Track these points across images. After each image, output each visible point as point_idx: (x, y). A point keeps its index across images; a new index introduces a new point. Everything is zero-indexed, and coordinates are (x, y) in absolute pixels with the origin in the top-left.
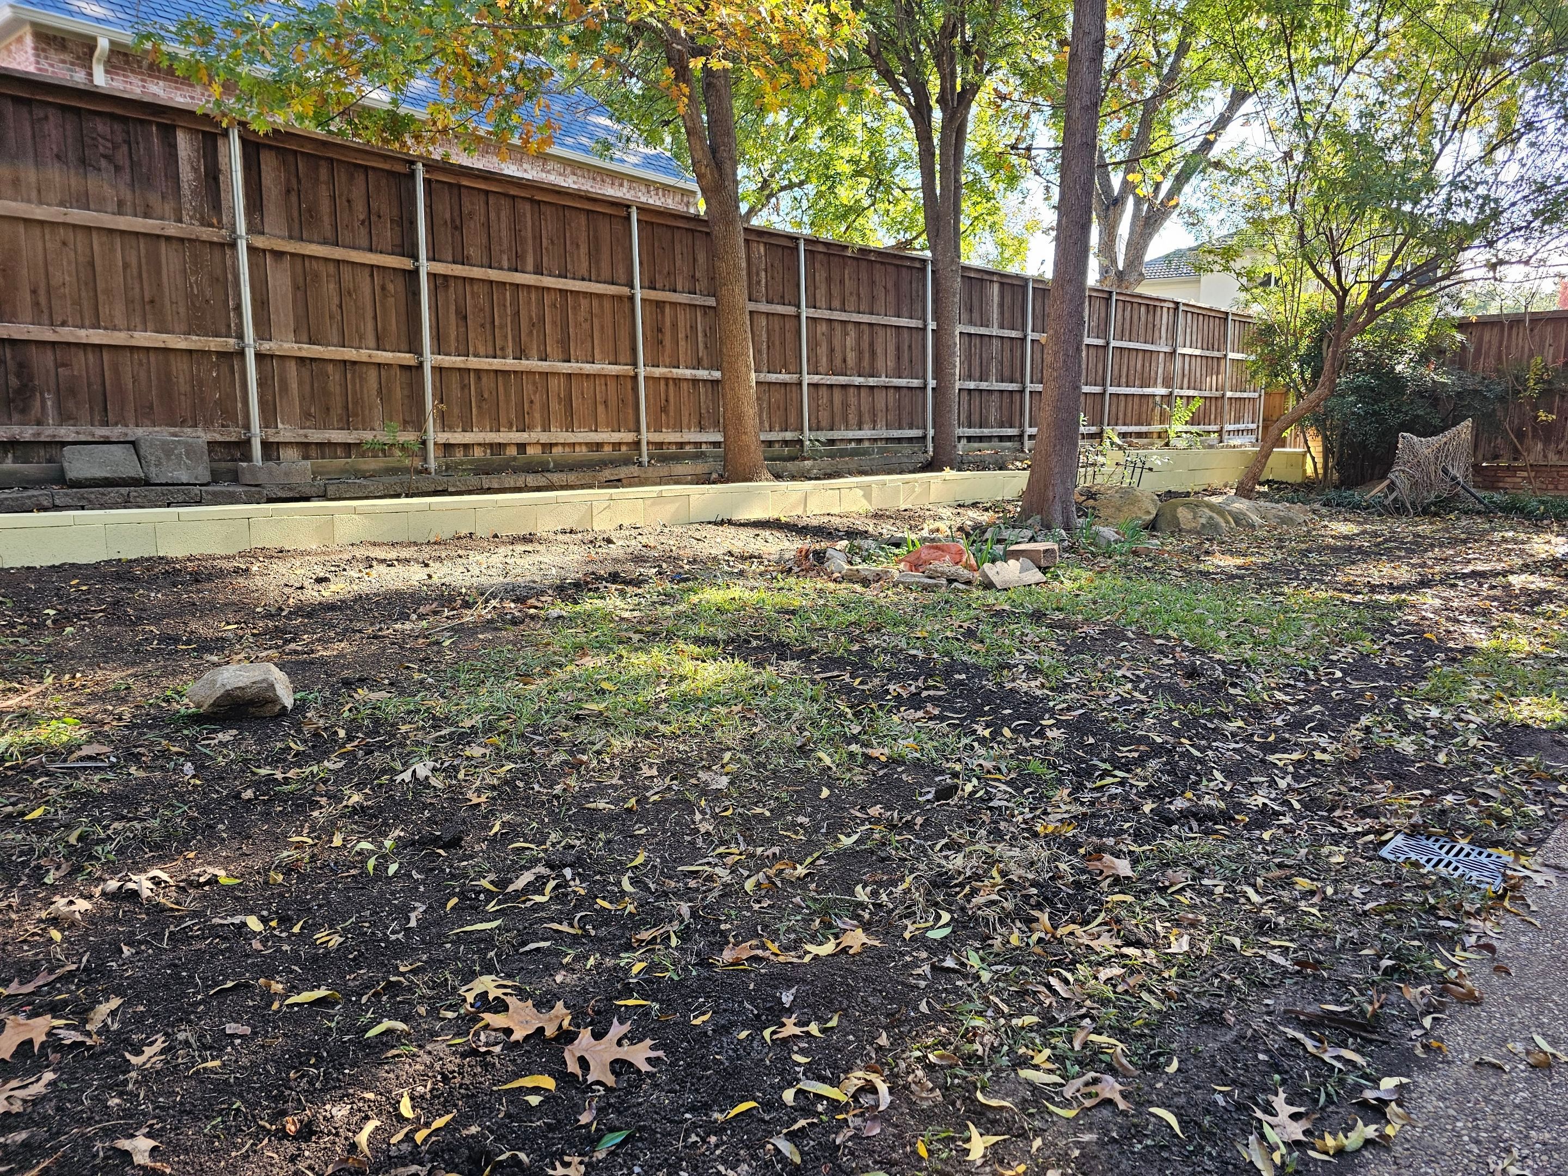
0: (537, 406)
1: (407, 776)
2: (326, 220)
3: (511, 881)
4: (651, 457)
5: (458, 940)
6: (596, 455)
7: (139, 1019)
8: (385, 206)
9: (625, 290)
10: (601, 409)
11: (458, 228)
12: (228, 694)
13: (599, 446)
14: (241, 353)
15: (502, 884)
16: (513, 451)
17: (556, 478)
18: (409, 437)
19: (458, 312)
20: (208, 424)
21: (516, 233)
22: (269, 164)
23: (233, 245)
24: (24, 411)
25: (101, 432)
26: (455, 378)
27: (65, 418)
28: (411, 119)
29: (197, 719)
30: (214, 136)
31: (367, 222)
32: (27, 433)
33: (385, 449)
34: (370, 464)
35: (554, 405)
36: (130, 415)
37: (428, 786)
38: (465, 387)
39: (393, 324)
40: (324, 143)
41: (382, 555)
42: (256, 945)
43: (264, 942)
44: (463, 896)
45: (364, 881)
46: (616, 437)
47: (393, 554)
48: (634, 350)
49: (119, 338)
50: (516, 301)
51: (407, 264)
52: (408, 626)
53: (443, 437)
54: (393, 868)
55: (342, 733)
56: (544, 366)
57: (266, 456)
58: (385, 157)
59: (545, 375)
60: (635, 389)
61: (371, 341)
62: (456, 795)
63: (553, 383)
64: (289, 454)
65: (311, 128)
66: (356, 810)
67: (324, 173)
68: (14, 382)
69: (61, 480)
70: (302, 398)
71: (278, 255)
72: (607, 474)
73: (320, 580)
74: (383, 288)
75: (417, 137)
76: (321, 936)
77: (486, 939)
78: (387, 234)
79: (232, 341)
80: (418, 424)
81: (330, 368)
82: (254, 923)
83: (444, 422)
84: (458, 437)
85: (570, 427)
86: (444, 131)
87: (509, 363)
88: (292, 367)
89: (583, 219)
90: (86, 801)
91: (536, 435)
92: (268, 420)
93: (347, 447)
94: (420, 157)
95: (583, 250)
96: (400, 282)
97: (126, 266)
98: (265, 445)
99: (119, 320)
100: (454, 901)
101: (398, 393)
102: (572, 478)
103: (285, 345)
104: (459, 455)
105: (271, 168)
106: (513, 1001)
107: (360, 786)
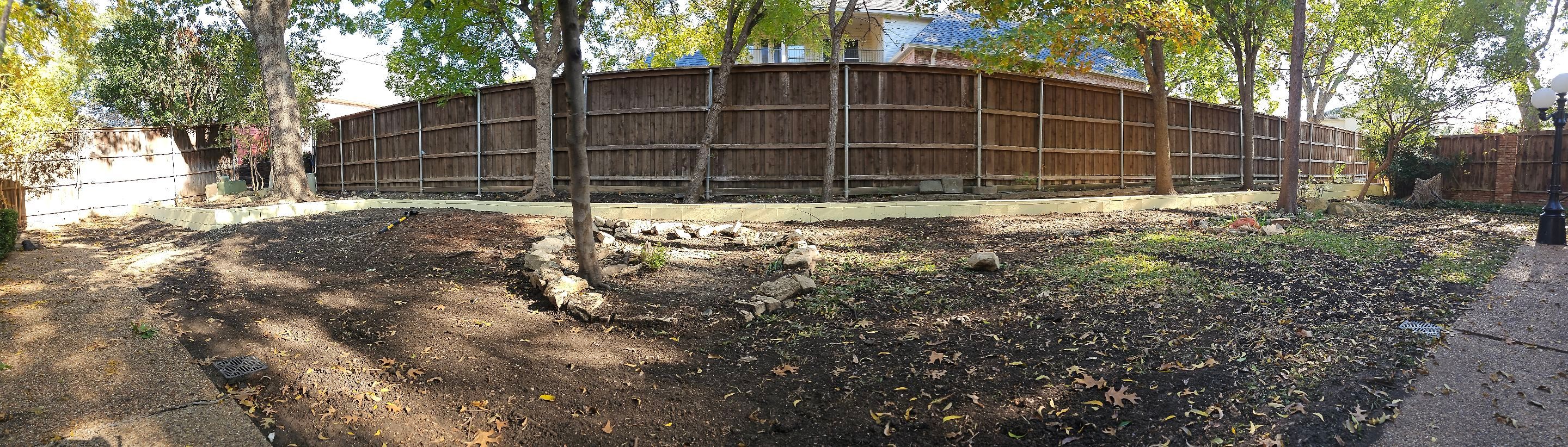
0: (1080, 166)
1: (1041, 295)
2: (1009, 102)
3: (1081, 335)
4: (1125, 185)
5: (1064, 352)
6: (1103, 184)
7: (967, 360)
8: (1029, 95)
9: (1117, 122)
10: (1106, 167)
11: (1054, 101)
12: (980, 262)
13: (1103, 180)
14: (976, 149)
15: (1078, 336)
16: (1070, 183)
17: (1086, 192)
18: (1031, 177)
19: (1052, 132)
20: (964, 173)
21: (1076, 102)
22: (990, 84)
23: (977, 113)
24: (910, 170)
25: (932, 176)
26: (1050, 157)
27: (922, 172)
28: (1040, 64)
29: (969, 269)
30: (973, 77)
31: (1023, 102)
32: (911, 177)
33: (1022, 182)
34: (1018, 187)
35: (1087, 166)
36: (940, 171)
37: (1048, 300)
38: (1053, 159)
39: (1029, 137)
40: (1010, 75)
41: (1024, 219)
42: (997, 344)
43: (1000, 343)
44: (1063, 338)
45: (1028, 329)
46: (1111, 177)
47: (1028, 219)
48: (1120, 144)
49: (939, 146)
50: (1074, 127)
51: (1035, 115)
52: (1036, 244)
53: (1045, 178)
54: (1039, 326)
55: (1017, 279)
56: (1084, 151)
57: (982, 185)
58: (1030, 78)
59: (1084, 154)
60: (1120, 159)
61: (1021, 144)
62: (1058, 305)
63: (1087, 157)
64: (989, 183)
65: (1006, 71)
66: (1024, 305)
67: (1009, 85)
68: (908, 161)
69: (919, 191)
70: (995, 163)
71: (991, 115)
72: (1107, 191)
73: (1003, 227)
74: (1027, 125)
75: (1041, 70)
76: (1017, 345)
77: (1074, 354)
78: (1029, 105)
79: (973, 145)
80: (1036, 173)
81: (1005, 153)
82: (995, 337)
83: (1045, 173)
84: (1050, 178)
85: (1093, 174)
86: (1051, 67)
87: (1071, 151)
88: (993, 153)
89: (1101, 96)
90: (942, 290)
91: (1080, 177)
92: (983, 172)
93: (1010, 181)
94: (1042, 77)
95: (1102, 107)
96: (1032, 122)
97: (943, 122)
98: (982, 180)
99: (940, 140)
100: (1060, 340)
101: (1029, 162)
102: (1093, 192)
103: (992, 146)
104: (1050, 184)
105: (991, 86)
106: (1085, 375)
107: (1025, 297)
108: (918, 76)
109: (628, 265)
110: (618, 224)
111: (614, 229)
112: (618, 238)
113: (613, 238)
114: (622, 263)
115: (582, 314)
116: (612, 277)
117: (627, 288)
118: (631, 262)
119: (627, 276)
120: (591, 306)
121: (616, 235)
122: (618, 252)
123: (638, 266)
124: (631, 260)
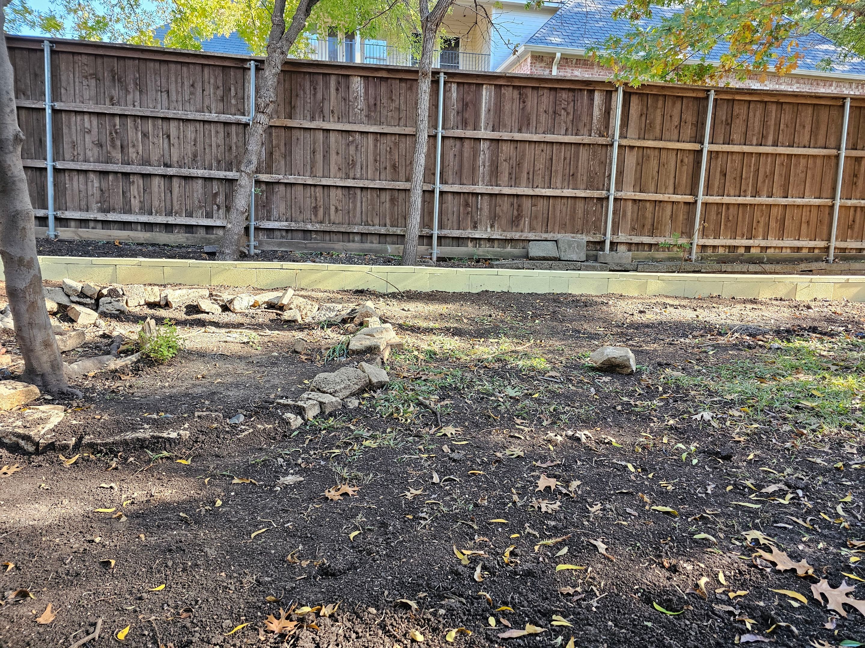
0: (762, 224)
1: (698, 417)
2: (658, 128)
3: (763, 487)
4: (836, 257)
5: (737, 507)
6: (796, 255)
7: (589, 493)
8: (689, 117)
9: (834, 152)
10: (804, 226)
11: (729, 124)
12: (609, 360)
13: (799, 249)
14: (607, 198)
15: (759, 487)
16: (742, 251)
17: (768, 267)
18: (683, 241)
19: (721, 172)
20: (588, 232)
21: (764, 123)
22: (634, 101)
23: (612, 145)
24: (517, 226)
25: (544, 236)
26: (714, 209)
27: (532, 229)
28: (710, 67)
29: (593, 369)
30: (611, 91)
31: (679, 127)
32: (517, 235)
33: (669, 248)
34: (660, 255)
35: (773, 224)
36: (557, 228)
37: (710, 425)
38: (719, 213)
39: (685, 179)
40: (663, 87)
41: (671, 302)
42: (633, 478)
43: (636, 477)
44: (735, 485)
45: (679, 463)
46: (812, 244)
47: (676, 302)
48: (834, 189)
49: (557, 192)
50: (758, 163)
51: (697, 147)
52: (687, 341)
53: (703, 242)
54: (695, 462)
55: (661, 389)
56: (770, 201)
57: (611, 249)
58: (694, 90)
59: (770, 206)
60: (831, 215)
61: (671, 189)
62: (726, 434)
63: (774, 211)
64: (622, 249)
65: (658, 81)
66: (671, 428)
67: (660, 103)
68: (515, 213)
69: (527, 257)
70: (632, 220)
71: (632, 147)
72: (803, 266)
73: (641, 312)
74: (682, 161)
75: (712, 77)
76: (663, 483)
77: (753, 513)
78: (688, 131)
79: (604, 192)
80: (690, 235)
81: (648, 204)
82: (630, 467)
83: (704, 234)
84: (710, 242)
85: (781, 237)
86: (729, 70)
87: (748, 200)
88: (630, 204)
89: (810, 110)
90: (554, 395)
91: (759, 242)
92: (615, 232)
93: (650, 245)
94: (713, 87)
95: (808, 128)
96: (691, 157)
97: (565, 159)
98: (612, 243)
99: (559, 185)
100: (730, 488)
101: (681, 217)
102: (778, 267)
103: (629, 193)
104: (710, 251)
105: (635, 104)
106: (774, 549)
107: (673, 416)
108: (536, 92)
109: (118, 356)
110: (105, 292)
111: (97, 300)
112: (104, 315)
113: (95, 315)
114: (108, 353)
115: (22, 443)
116: (86, 377)
117: (113, 392)
118: (123, 352)
119: (115, 374)
120: (40, 428)
121: (101, 309)
122: (104, 336)
123: (134, 358)
124: (122, 348)
